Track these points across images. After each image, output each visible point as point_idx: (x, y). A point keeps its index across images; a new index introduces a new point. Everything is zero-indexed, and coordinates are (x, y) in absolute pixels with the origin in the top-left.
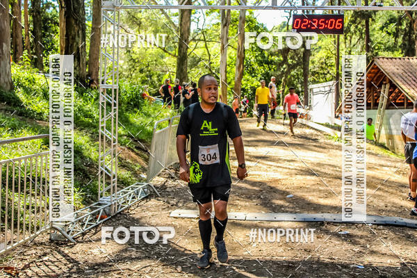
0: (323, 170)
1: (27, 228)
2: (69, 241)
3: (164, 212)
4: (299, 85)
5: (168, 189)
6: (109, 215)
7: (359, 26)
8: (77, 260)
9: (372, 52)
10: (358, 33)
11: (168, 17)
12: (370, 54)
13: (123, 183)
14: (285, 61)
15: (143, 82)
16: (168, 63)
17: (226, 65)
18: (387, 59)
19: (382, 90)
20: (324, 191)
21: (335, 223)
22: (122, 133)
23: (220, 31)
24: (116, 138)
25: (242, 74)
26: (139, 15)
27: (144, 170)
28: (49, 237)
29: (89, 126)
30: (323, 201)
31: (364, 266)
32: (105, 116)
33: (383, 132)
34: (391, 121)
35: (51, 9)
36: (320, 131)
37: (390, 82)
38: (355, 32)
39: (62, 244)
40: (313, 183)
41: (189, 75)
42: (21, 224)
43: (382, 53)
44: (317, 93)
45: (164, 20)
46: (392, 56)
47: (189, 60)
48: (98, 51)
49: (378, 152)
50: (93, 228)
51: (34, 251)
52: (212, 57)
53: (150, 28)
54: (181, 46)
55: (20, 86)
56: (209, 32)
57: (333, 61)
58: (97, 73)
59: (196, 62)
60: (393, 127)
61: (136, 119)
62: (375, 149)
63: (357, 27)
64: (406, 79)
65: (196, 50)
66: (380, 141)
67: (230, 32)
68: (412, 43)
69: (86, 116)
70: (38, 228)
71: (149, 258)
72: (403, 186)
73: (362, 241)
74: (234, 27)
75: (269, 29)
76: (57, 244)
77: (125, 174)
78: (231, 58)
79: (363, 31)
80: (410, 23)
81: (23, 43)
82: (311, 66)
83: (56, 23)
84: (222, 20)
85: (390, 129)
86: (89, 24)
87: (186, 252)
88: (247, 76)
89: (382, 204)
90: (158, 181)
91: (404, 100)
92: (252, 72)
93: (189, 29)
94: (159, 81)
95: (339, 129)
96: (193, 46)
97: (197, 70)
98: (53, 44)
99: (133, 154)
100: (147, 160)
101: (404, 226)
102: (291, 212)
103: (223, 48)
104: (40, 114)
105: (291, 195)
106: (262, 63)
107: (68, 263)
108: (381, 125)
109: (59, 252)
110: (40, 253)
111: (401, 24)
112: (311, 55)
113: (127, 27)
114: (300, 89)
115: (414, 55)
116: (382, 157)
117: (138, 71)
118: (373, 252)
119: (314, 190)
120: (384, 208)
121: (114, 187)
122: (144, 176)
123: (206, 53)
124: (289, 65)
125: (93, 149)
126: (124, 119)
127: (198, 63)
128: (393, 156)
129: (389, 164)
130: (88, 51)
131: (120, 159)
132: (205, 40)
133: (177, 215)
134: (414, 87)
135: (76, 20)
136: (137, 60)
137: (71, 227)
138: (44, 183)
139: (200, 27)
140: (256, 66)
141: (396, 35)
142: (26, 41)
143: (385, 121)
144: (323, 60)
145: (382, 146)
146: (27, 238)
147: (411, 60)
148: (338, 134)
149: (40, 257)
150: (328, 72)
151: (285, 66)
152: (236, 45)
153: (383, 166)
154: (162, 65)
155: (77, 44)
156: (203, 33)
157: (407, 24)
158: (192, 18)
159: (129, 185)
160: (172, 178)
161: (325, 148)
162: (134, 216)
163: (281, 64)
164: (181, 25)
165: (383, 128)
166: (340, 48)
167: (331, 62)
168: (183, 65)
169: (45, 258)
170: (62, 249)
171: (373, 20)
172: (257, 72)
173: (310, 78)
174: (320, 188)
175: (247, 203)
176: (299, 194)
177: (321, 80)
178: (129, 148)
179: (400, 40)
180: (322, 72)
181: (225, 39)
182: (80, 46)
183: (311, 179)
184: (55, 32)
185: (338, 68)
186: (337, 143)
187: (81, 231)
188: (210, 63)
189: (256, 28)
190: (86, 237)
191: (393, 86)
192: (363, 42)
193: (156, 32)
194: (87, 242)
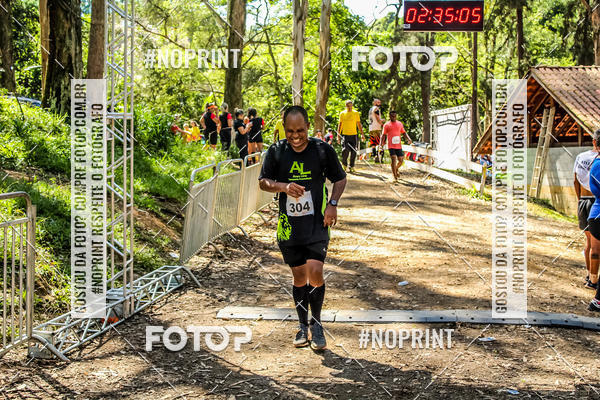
0: (453, 243)
2: (59, 359)
3: (207, 311)
4: (415, 111)
5: (213, 275)
6: (121, 317)
7: (508, 19)
8: (71, 388)
9: (528, 58)
10: (506, 30)
11: (210, 8)
12: (524, 62)
13: (143, 267)
14: (394, 74)
15: (173, 109)
16: (211, 78)
17: (302, 81)
18: (551, 69)
19: (544, 118)
20: (456, 276)
21: (473, 325)
22: (141, 188)
23: (292, 28)
24: (131, 196)
25: (327, 95)
26: (165, 4)
27: (176, 246)
28: (26, 353)
30: (453, 291)
31: (519, 390)
32: (113, 163)
33: (546, 182)
34: (558, 165)
36: (448, 182)
37: (556, 105)
38: (502, 28)
39: (47, 364)
40: (438, 262)
41: (245, 97)
43: (543, 60)
44: (444, 123)
46: (558, 64)
47: (244, 73)
48: (102, 61)
49: (538, 213)
50: (96, 337)
51: (3, 376)
52: (280, 68)
53: (183, 25)
56: (274, 30)
57: (468, 73)
60: (560, 174)
61: (163, 166)
62: (534, 209)
63: (503, 20)
64: (580, 101)
65: (255, 58)
66: (541, 197)
67: (308, 30)
68: (588, 43)
70: (9, 340)
71: (185, 383)
72: (578, 265)
73: (516, 352)
74: (314, 22)
76: (40, 363)
77: (145, 252)
78: (309, 69)
79: (514, 27)
80: (586, 14)
82: (433, 81)
83: (35, 17)
84: (295, 12)
85: (557, 178)
86: (87, 18)
87: (242, 373)
88: (334, 98)
89: (545, 294)
90: (198, 262)
91: (577, 132)
92: (343, 92)
93: (243, 25)
94: (198, 106)
95: (477, 178)
96: (251, 52)
97: (257, 89)
98: (29, 50)
99: (158, 222)
100: (179, 230)
101: (579, 328)
102: (405, 309)
103: (297, 54)
104: (12, 160)
105: (405, 282)
106: (357, 77)
107: (57, 393)
108: (542, 172)
109: (43, 376)
110: (12, 378)
111: (572, 15)
113: (146, 23)
114: (417, 118)
115: (591, 62)
116: (544, 221)
117: (165, 91)
118: (532, 369)
119: (440, 274)
120: (549, 300)
121: (128, 273)
122: (175, 255)
123: (271, 62)
124: (399, 80)
126: (143, 166)
127: (258, 77)
128: (562, 220)
129: (555, 231)
130: (85, 60)
131: (138, 229)
132: (268, 42)
133: (228, 316)
134: (593, 112)
135: (66, 12)
136: (162, 75)
137: (61, 338)
138: (17, 269)
139: (261, 22)
140: (348, 82)
141: (564, 32)
143: (548, 166)
144: (452, 72)
145: (545, 204)
147: (588, 71)
148: (477, 186)
149: (13, 384)
150: (460, 91)
151: (393, 82)
152: (317, 50)
153: (546, 235)
154: (202, 82)
155: (69, 49)
156: (265, 31)
157: (581, 15)
158: (248, 8)
159: (152, 270)
160: (220, 258)
161: (456, 208)
162: (161, 317)
163: (387, 79)
164: (230, 18)
165: (546, 176)
166: (479, 53)
167: (465, 74)
168: (234, 81)
169: (21, 387)
170: (48, 372)
171: (529, 9)
172: (350, 91)
173: (432, 101)
174: (450, 270)
175: (337, 296)
176: (417, 280)
177: (450, 103)
178: (152, 212)
179: (571, 40)
180: (450, 90)
181: (299, 41)
182: (73, 52)
183: (435, 257)
184: (33, 31)
185: (475, 84)
186: (475, 201)
187: (78, 343)
188: (278, 78)
189: (349, 22)
190: (85, 351)
191: (561, 112)
192: (514, 44)
193: (191, 30)
194: (86, 360)
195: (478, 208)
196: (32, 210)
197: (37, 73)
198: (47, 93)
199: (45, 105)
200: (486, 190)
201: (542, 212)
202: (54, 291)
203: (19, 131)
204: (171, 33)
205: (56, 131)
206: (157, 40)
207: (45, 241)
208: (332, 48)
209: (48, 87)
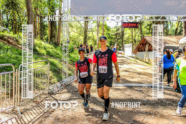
0: (130, 70)
1: (41, 89)
2: (54, 93)
6: (66, 85)
8: (57, 99)
11: (81, 24)
12: (142, 35)
13: (70, 75)
14: (116, 37)
15: (74, 44)
16: (81, 38)
18: (148, 36)
19: (146, 46)
20: (131, 77)
21: (136, 87)
23: (97, 28)
26: (72, 24)
28: (48, 92)
29: (58, 57)
30: (131, 80)
32: (64, 54)
33: (147, 58)
34: (149, 55)
35: (46, 22)
36: (128, 58)
37: (149, 43)
39: (52, 94)
41: (87, 42)
42: (40, 88)
43: (146, 35)
44: (126, 47)
45: (79, 25)
47: (87, 37)
48: (60, 35)
50: (61, 89)
51: (44, 96)
52: (94, 36)
53: (75, 28)
54: (85, 33)
55: (37, 45)
57: (131, 37)
58: (60, 41)
59: (89, 38)
60: (150, 57)
61: (72, 55)
62: (145, 64)
66: (146, 61)
67: (100, 29)
69: (57, 54)
70: (45, 89)
71: (79, 98)
73: (145, 92)
74: (101, 27)
75: (111, 28)
76: (50, 94)
77: (70, 72)
79: (140, 28)
81: (38, 33)
82: (124, 39)
84: (97, 25)
85: (149, 58)
86: (57, 26)
93: (87, 28)
94: (78, 44)
95: (134, 58)
96: (89, 33)
97: (90, 40)
98: (46, 33)
99: (72, 66)
102: (122, 83)
103: (98, 34)
104: (44, 54)
106: (109, 38)
107: (54, 100)
108: (146, 56)
109: (51, 97)
110: (45, 97)
111: (151, 26)
112: (124, 35)
113: (68, 27)
114: (121, 46)
116: (147, 66)
117: (72, 41)
118: (149, 96)
119: (128, 77)
120: (150, 82)
121: (67, 76)
123: (92, 35)
124: (117, 39)
125: (60, 64)
128: (150, 66)
129: (149, 68)
131: (69, 68)
132: (92, 31)
135: (54, 25)
136: (71, 38)
137: (54, 89)
139: (91, 27)
141: (149, 30)
142: (39, 32)
144: (128, 37)
145: (147, 63)
146: (42, 92)
148: (134, 59)
150: (129, 41)
152: (101, 33)
153: (147, 69)
154: (79, 39)
156: (91, 29)
158: (88, 25)
161: (130, 64)
163: (115, 38)
164: (85, 27)
166: (133, 33)
168: (86, 39)
169: (47, 99)
173: (124, 43)
174: (130, 76)
176: (124, 78)
177: (127, 43)
180: (127, 40)
181: (98, 31)
182: (55, 33)
183: (127, 73)
184: (47, 29)
185: (132, 39)
186: (133, 62)
187: (58, 90)
188: (94, 38)
189: (107, 27)
190: (59, 92)
191: (150, 45)
192: (140, 32)
193: (77, 29)
194: (59, 94)
195: (134, 63)
196: (49, 63)
197: (47, 37)
198: (50, 41)
199: (50, 43)
200: (136, 60)
201: (147, 64)
202: (53, 80)
203: (45, 48)
204: (73, 30)
205: (52, 48)
206: (70, 31)
207: (51, 70)
208: (104, 32)
209: (50, 40)
